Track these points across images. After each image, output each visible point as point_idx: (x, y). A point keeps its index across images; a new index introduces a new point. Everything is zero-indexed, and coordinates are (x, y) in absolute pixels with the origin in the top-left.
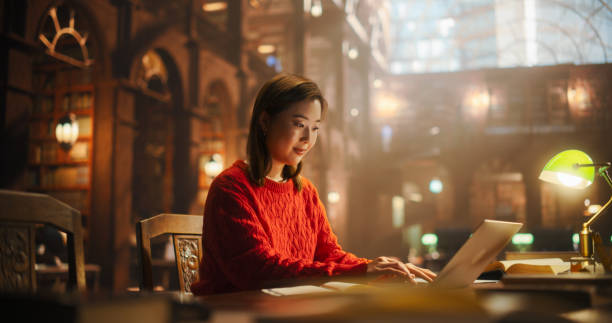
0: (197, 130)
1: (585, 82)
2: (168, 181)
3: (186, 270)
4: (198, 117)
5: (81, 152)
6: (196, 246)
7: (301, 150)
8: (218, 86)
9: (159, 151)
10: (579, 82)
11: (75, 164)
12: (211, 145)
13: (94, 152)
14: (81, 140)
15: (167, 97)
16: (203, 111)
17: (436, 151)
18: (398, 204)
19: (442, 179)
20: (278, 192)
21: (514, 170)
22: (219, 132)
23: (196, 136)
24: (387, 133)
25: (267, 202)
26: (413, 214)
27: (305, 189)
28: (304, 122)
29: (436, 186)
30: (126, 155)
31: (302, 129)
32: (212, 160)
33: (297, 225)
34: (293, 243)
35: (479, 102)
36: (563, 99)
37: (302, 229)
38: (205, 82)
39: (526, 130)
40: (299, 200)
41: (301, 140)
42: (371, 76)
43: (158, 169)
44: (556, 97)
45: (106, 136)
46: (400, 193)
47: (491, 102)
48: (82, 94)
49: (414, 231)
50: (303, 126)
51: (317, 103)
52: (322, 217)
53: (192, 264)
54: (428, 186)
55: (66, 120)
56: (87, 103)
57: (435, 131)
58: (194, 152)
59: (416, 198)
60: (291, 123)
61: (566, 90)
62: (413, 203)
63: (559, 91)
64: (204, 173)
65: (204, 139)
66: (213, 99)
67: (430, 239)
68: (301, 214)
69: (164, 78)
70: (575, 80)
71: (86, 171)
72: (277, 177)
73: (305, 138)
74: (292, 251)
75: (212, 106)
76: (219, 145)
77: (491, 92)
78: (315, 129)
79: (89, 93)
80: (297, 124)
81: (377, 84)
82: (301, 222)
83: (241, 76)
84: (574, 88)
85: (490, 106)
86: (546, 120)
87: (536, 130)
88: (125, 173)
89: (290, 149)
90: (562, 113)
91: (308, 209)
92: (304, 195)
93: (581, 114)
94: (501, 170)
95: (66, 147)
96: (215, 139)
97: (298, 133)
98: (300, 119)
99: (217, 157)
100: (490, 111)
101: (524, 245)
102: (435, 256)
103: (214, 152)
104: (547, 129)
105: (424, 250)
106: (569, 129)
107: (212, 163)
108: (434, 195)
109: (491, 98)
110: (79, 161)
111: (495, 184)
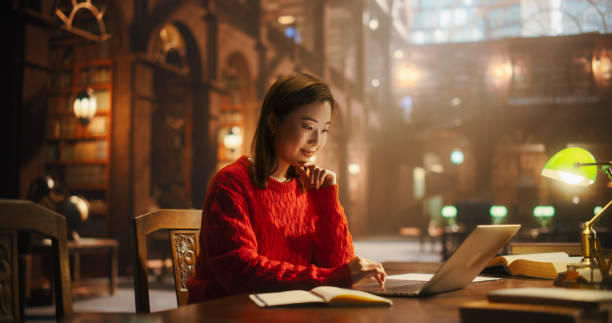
0: (215, 103)
1: (610, 52)
2: (188, 154)
3: (183, 265)
4: (217, 90)
5: (99, 126)
7: (309, 152)
8: (237, 59)
9: (178, 124)
10: (604, 51)
11: (93, 139)
12: (230, 118)
13: (112, 126)
14: (99, 114)
15: (185, 71)
16: (220, 84)
17: (457, 122)
18: (419, 175)
19: (463, 150)
20: (279, 192)
21: (536, 141)
22: (238, 104)
23: (214, 109)
24: (407, 103)
26: (434, 185)
28: (313, 125)
29: (457, 157)
30: (145, 129)
31: (311, 132)
32: (231, 133)
35: (502, 72)
36: (588, 69)
38: (223, 55)
39: (549, 100)
41: (309, 142)
42: (392, 47)
43: (177, 141)
44: (580, 67)
45: (124, 110)
46: (421, 164)
47: (513, 72)
48: (100, 68)
49: (436, 201)
50: (311, 129)
54: (449, 156)
55: (83, 95)
56: (104, 77)
57: (456, 102)
58: (213, 125)
59: (437, 168)
60: (299, 126)
61: (590, 60)
62: (434, 174)
63: (584, 60)
64: (223, 145)
65: (223, 112)
66: (232, 71)
67: (450, 212)
69: (183, 52)
70: (600, 50)
71: (105, 145)
72: (281, 177)
73: (313, 141)
75: (233, 78)
76: (238, 118)
77: (514, 63)
78: (323, 131)
79: (106, 68)
80: (306, 127)
81: (398, 54)
83: (260, 48)
84: (598, 59)
85: (513, 76)
86: (570, 91)
87: (558, 100)
88: (143, 148)
89: (298, 150)
90: (586, 84)
93: (605, 84)
94: (524, 141)
95: (84, 121)
96: (234, 111)
97: (306, 136)
98: (310, 122)
99: (236, 130)
100: (513, 81)
101: (545, 218)
102: (454, 228)
103: (233, 125)
104: (569, 100)
105: (444, 222)
106: (594, 99)
107: (232, 136)
108: (455, 166)
109: (513, 69)
110: (97, 135)
111: (518, 156)
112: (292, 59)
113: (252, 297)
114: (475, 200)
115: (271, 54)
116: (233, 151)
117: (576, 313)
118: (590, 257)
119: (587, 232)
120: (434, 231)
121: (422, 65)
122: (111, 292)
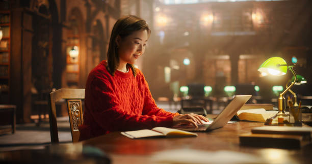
0: (65, 33)
1: (261, 10)
2: (50, 60)
3: (74, 118)
4: (66, 27)
5: (4, 45)
6: (79, 105)
7: (137, 56)
8: (76, 10)
9: (45, 44)
10: (258, 10)
11: (1, 52)
12: (72, 42)
13: (11, 45)
14: (4, 39)
15: (49, 17)
16: (68, 24)
17: (187, 44)
18: (168, 71)
19: (190, 58)
20: (124, 78)
21: (225, 54)
22: (76, 34)
23: (65, 37)
24: (162, 34)
25: (119, 84)
26: (175, 76)
27: (138, 75)
28: (140, 42)
29: (187, 62)
30: (29, 47)
31: (138, 45)
32: (73, 49)
33: (134, 94)
34: (132, 104)
35: (208, 19)
36: (250, 18)
37: (137, 96)
38: (69, 10)
39: (232, 34)
40: (135, 81)
41: (138, 51)
42: (154, 5)
43: (45, 54)
44: (246, 17)
45: (18, 37)
46: (169, 66)
47: (214, 19)
48: (4, 15)
49: (176, 85)
50: (139, 44)
51: (146, 31)
52: (147, 90)
53: (77, 114)
54: (183, 61)
56: (7, 19)
57: (186, 34)
58: (64, 45)
59: (176, 67)
60: (133, 42)
61: (251, 13)
62: (175, 70)
63: (248, 14)
64: (69, 56)
65: (69, 38)
66: (74, 17)
67: (185, 89)
68: (136, 88)
69: (48, 7)
70: (256, 9)
71: (7, 55)
72: (124, 70)
73: (139, 50)
74: (132, 109)
75: (74, 20)
76: (77, 41)
77: (214, 15)
78: (144, 45)
79: (8, 15)
80: (136, 43)
81: (157, 9)
82: (136, 93)
83: (88, 6)
84: (255, 13)
85: (213, 21)
86: (242, 29)
87: (236, 34)
89: (132, 55)
90: (249, 26)
91: (139, 86)
92: (137, 78)
93: (259, 26)
94: (219, 54)
96: (74, 38)
97: (136, 47)
98: (138, 40)
99: (76, 48)
100: (213, 24)
101: (230, 92)
102: (187, 97)
103: (74, 45)
104: (242, 34)
105: (181, 94)
106: (253, 33)
107: (74, 51)
108: (185, 66)
109: (214, 17)
110: (3, 50)
111: (215, 61)
112: (104, 11)
113: (123, 133)
114: (195, 83)
115: (93, 9)
116: (74, 58)
117: (301, 138)
118: (283, 111)
119: (281, 98)
120: (176, 99)
121: (169, 15)
122: (13, 133)
